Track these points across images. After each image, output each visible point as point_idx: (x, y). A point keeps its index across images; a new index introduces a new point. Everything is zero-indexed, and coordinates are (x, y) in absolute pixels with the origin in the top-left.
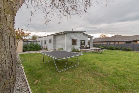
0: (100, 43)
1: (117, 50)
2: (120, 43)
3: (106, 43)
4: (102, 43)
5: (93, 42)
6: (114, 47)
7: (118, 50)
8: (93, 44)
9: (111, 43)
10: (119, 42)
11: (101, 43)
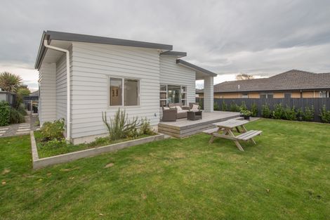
0: (239, 97)
1: (299, 120)
2: (305, 96)
3: (257, 97)
4: (246, 97)
5: (215, 94)
6: (288, 110)
7: (305, 119)
8: (215, 100)
9: (276, 96)
10: (301, 92)
11: (244, 97)
